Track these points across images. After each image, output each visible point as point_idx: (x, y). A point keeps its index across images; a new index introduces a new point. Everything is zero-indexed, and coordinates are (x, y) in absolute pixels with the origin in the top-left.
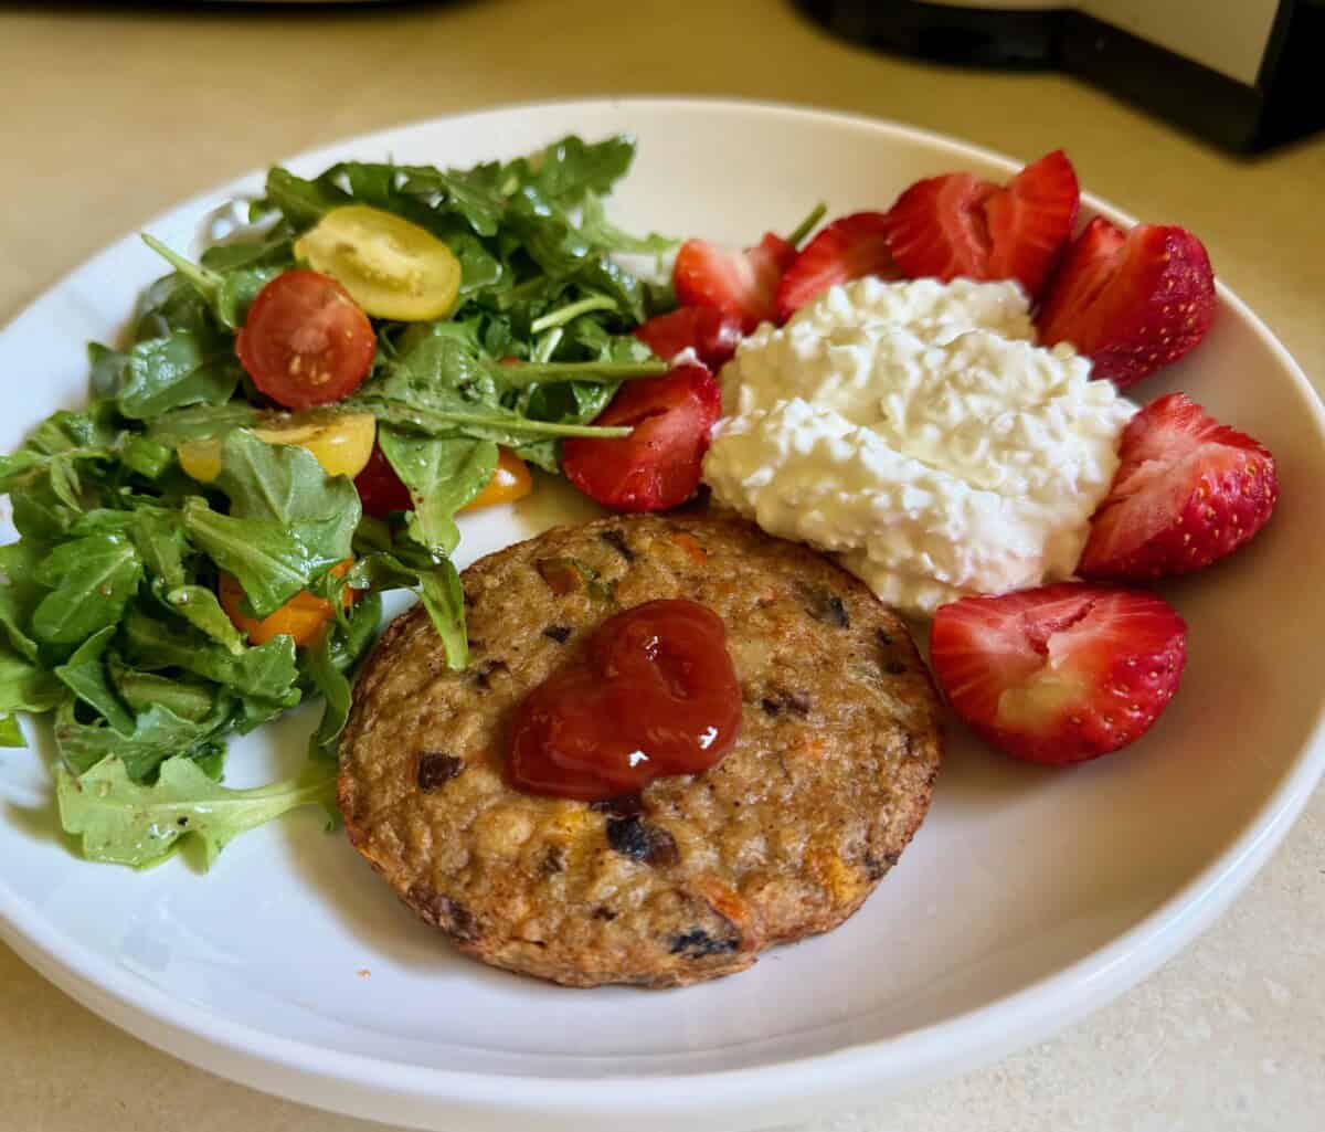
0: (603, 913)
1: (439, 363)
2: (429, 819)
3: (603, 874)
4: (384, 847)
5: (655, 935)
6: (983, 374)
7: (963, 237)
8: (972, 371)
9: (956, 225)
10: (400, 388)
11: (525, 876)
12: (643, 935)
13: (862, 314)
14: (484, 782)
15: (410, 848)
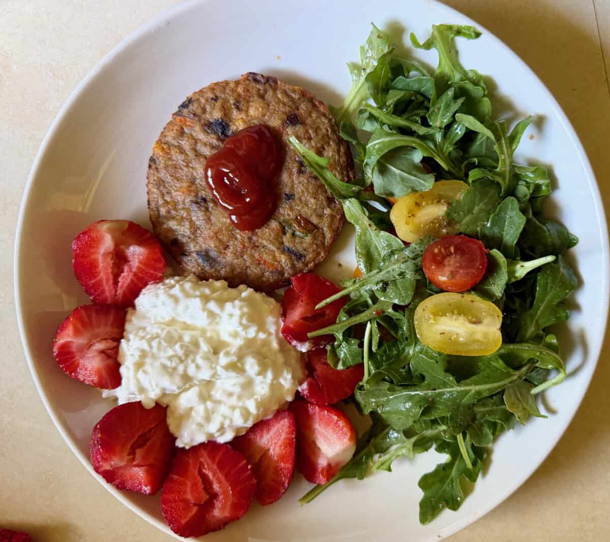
0: (216, 99)
1: (401, 289)
2: (284, 104)
3: (220, 108)
4: (294, 91)
5: (198, 100)
6: (168, 363)
7: (214, 475)
8: (174, 365)
9: (220, 482)
10: (407, 268)
11: (243, 98)
12: (201, 98)
13: (241, 404)
14: (275, 122)
15: (285, 93)
